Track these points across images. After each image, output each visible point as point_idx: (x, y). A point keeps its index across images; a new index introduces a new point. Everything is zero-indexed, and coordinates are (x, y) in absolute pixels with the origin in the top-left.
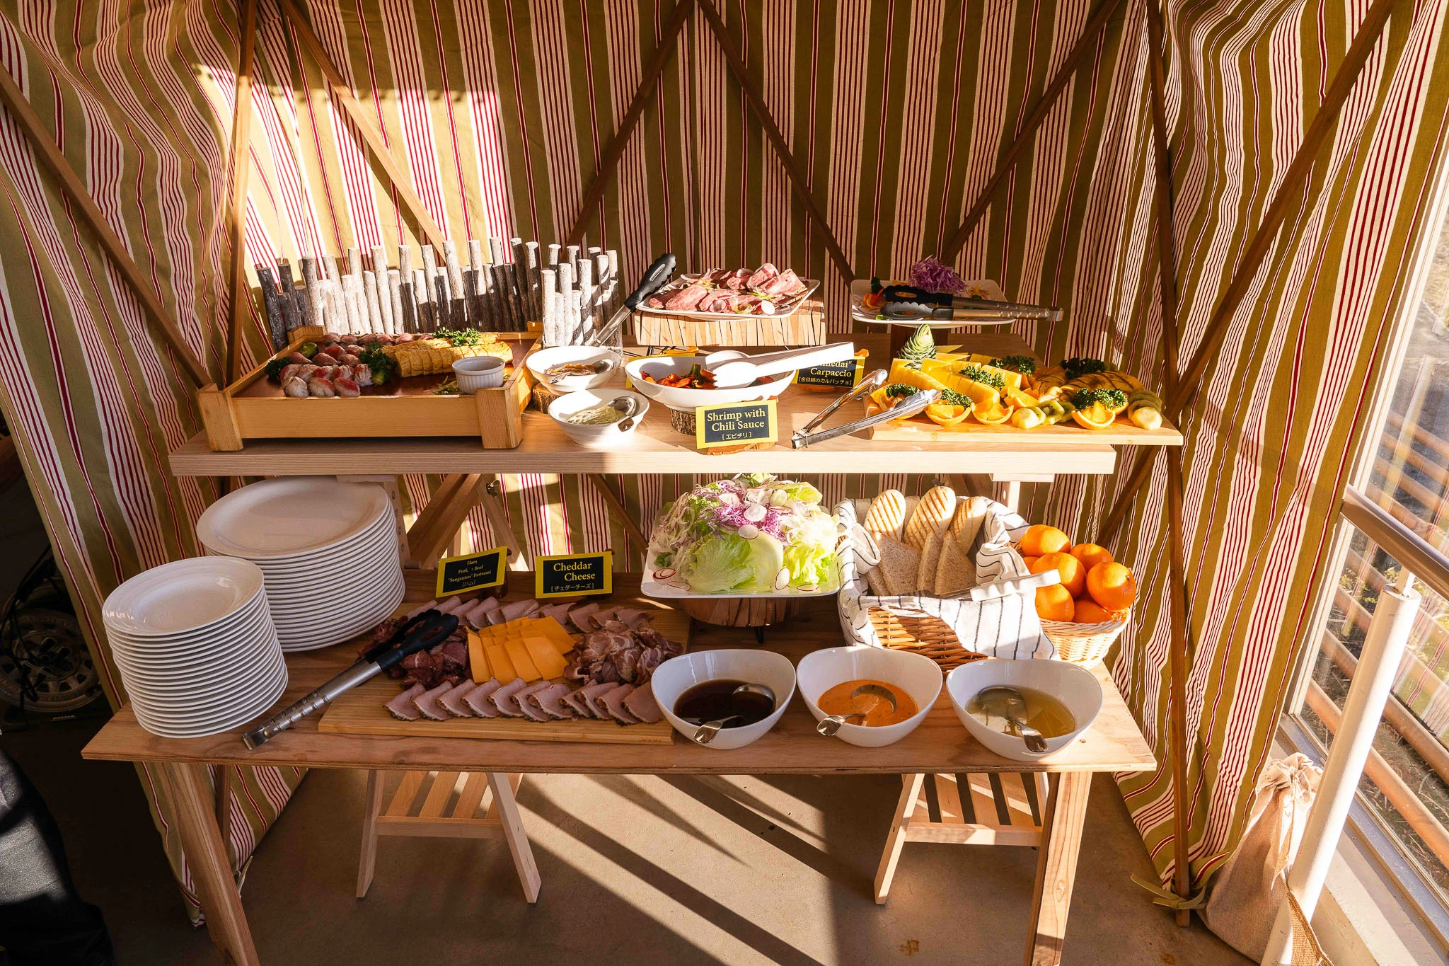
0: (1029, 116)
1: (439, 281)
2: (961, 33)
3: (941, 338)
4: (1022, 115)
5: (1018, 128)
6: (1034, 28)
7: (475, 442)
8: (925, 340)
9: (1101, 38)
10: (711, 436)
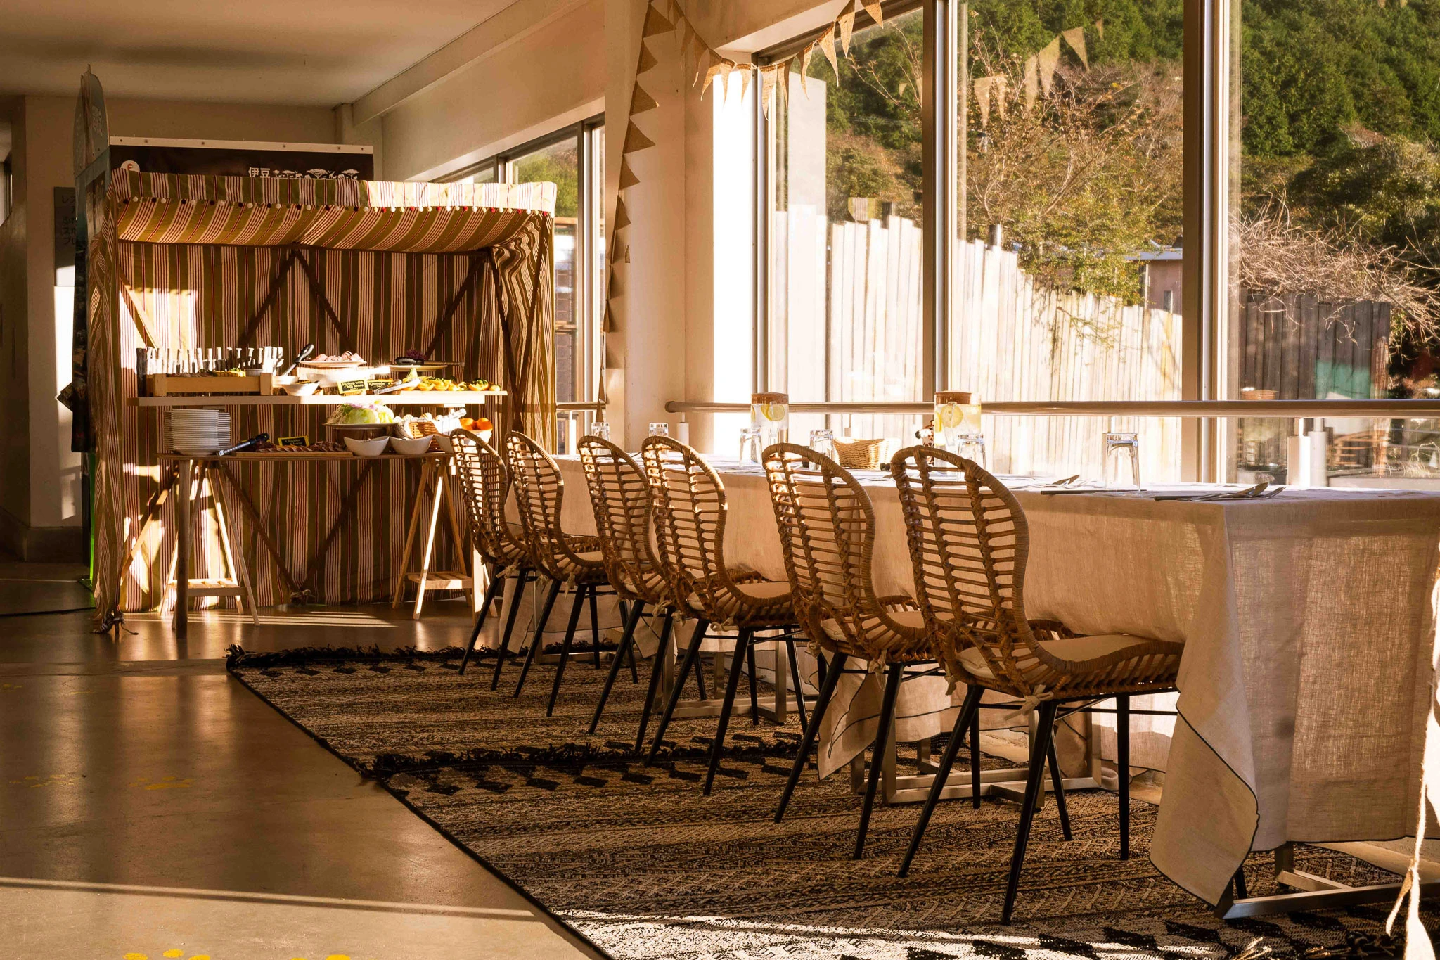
0: (448, 310)
1: (194, 364)
2: (414, 274)
3: (420, 374)
4: (444, 311)
5: (443, 316)
6: (445, 272)
7: (258, 393)
8: (414, 373)
9: (475, 277)
10: (344, 389)
